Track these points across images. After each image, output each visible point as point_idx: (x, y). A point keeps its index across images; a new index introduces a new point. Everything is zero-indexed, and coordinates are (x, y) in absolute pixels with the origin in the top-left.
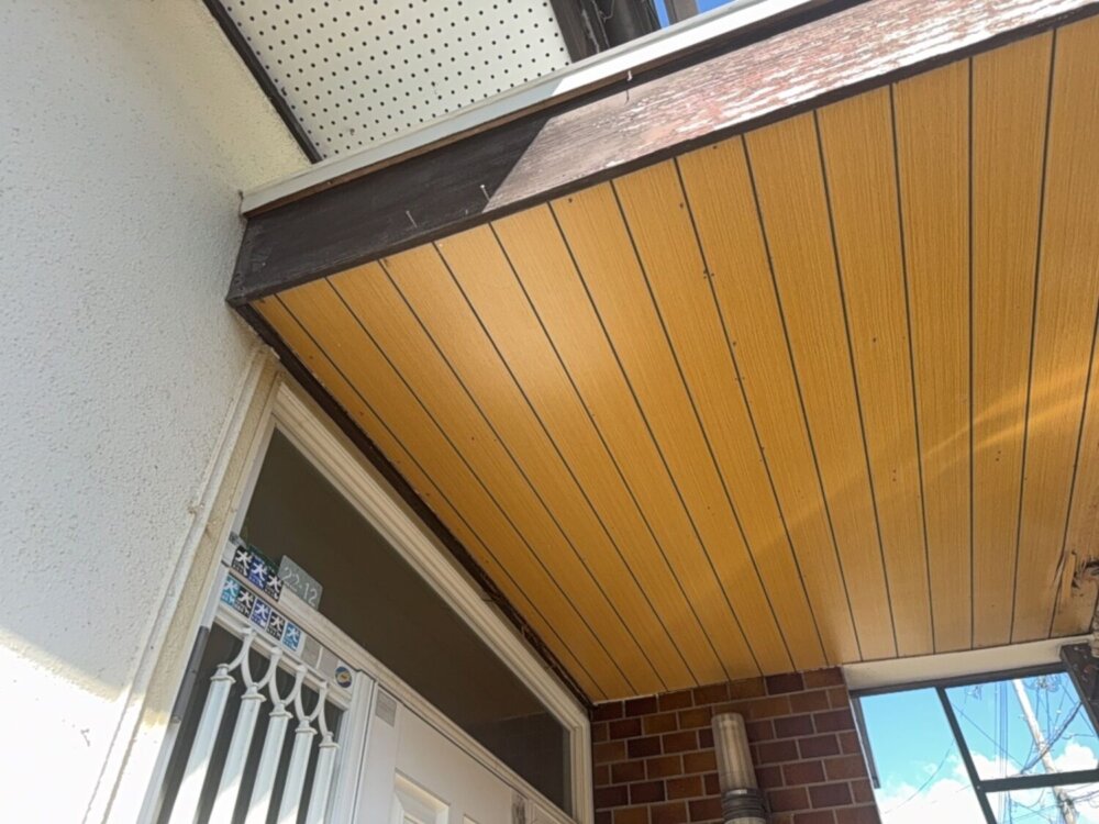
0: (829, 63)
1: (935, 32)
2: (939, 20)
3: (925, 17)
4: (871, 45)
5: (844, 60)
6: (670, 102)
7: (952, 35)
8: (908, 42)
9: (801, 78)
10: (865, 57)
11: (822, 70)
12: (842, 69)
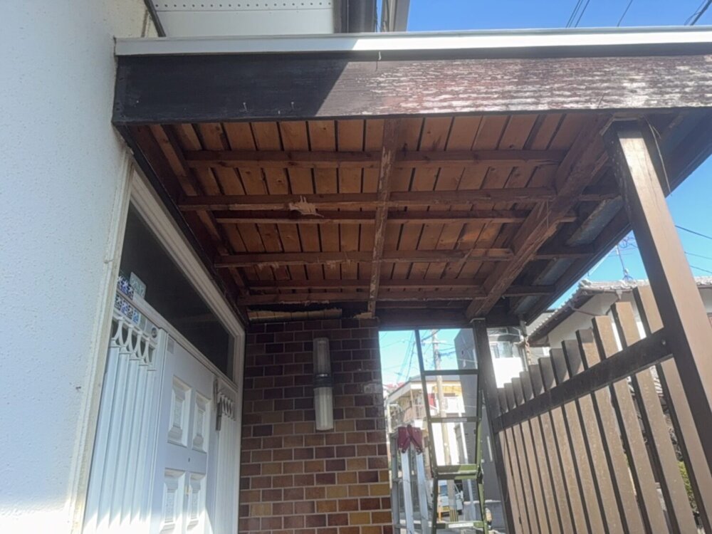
0: (479, 92)
1: (528, 94)
2: (531, 88)
3: (526, 83)
4: (499, 89)
5: (486, 93)
6: (399, 81)
7: (533, 100)
8: (515, 95)
9: (465, 96)
10: (496, 96)
11: (475, 95)
12: (484, 99)
